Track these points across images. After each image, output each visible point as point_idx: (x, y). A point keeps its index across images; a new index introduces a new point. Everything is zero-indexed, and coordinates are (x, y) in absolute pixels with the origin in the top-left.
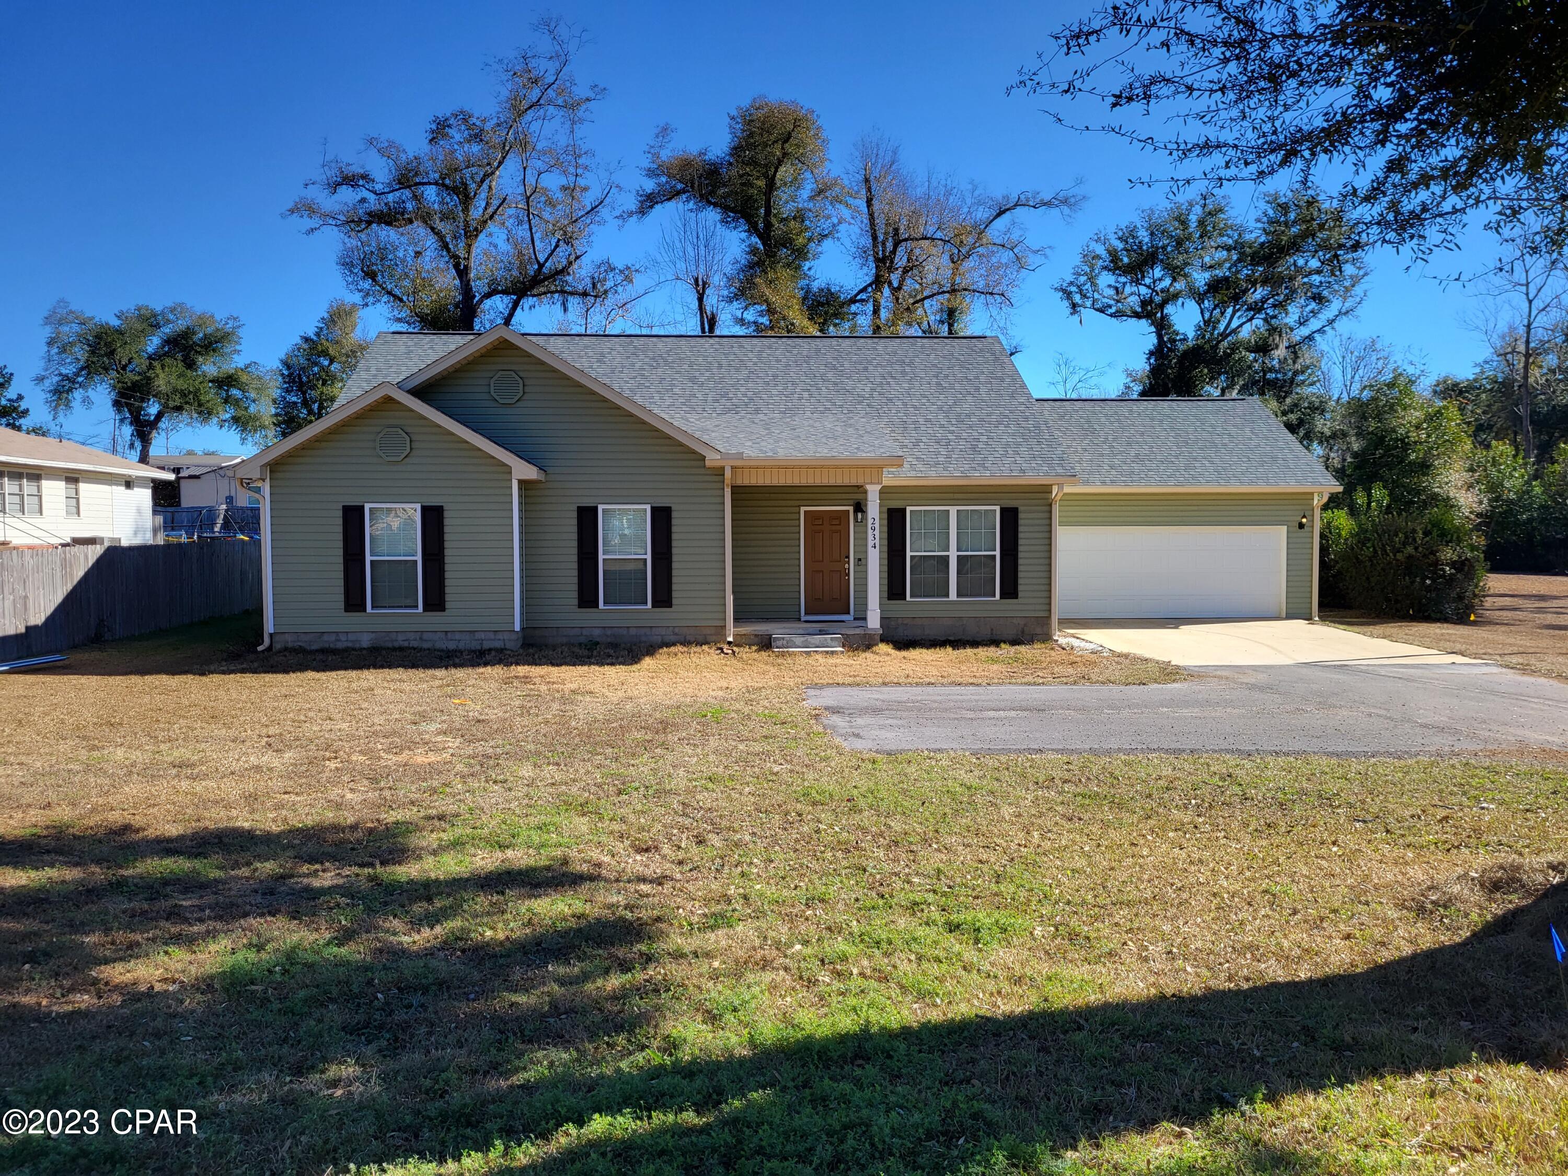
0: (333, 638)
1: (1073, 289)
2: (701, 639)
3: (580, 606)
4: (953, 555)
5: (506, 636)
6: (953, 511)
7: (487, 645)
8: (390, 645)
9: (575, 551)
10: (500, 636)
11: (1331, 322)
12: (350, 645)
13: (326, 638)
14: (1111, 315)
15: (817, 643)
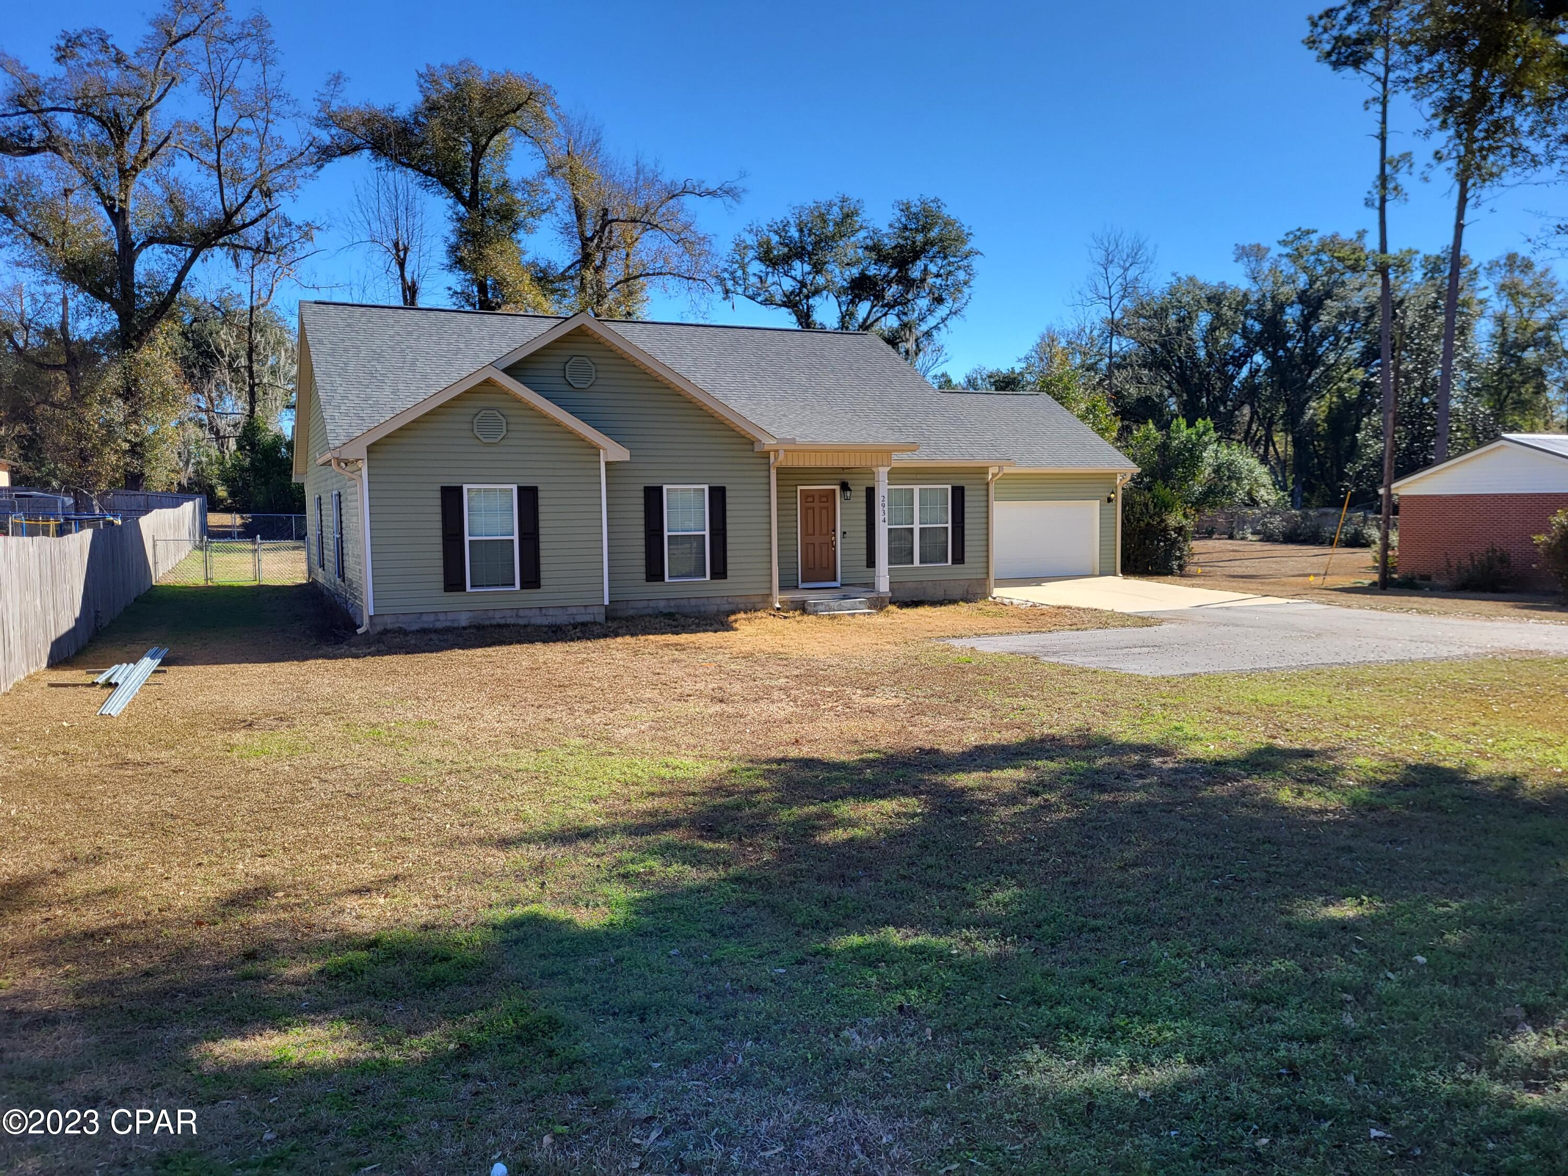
0: (432, 618)
1: (726, 275)
2: (750, 606)
3: (647, 580)
4: (916, 527)
5: (596, 610)
6: (916, 489)
7: (580, 619)
8: (487, 623)
9: (642, 529)
10: (590, 610)
11: (944, 320)
12: (449, 624)
13: (425, 618)
14: (761, 303)
15: (849, 606)
